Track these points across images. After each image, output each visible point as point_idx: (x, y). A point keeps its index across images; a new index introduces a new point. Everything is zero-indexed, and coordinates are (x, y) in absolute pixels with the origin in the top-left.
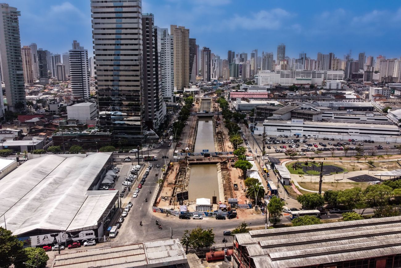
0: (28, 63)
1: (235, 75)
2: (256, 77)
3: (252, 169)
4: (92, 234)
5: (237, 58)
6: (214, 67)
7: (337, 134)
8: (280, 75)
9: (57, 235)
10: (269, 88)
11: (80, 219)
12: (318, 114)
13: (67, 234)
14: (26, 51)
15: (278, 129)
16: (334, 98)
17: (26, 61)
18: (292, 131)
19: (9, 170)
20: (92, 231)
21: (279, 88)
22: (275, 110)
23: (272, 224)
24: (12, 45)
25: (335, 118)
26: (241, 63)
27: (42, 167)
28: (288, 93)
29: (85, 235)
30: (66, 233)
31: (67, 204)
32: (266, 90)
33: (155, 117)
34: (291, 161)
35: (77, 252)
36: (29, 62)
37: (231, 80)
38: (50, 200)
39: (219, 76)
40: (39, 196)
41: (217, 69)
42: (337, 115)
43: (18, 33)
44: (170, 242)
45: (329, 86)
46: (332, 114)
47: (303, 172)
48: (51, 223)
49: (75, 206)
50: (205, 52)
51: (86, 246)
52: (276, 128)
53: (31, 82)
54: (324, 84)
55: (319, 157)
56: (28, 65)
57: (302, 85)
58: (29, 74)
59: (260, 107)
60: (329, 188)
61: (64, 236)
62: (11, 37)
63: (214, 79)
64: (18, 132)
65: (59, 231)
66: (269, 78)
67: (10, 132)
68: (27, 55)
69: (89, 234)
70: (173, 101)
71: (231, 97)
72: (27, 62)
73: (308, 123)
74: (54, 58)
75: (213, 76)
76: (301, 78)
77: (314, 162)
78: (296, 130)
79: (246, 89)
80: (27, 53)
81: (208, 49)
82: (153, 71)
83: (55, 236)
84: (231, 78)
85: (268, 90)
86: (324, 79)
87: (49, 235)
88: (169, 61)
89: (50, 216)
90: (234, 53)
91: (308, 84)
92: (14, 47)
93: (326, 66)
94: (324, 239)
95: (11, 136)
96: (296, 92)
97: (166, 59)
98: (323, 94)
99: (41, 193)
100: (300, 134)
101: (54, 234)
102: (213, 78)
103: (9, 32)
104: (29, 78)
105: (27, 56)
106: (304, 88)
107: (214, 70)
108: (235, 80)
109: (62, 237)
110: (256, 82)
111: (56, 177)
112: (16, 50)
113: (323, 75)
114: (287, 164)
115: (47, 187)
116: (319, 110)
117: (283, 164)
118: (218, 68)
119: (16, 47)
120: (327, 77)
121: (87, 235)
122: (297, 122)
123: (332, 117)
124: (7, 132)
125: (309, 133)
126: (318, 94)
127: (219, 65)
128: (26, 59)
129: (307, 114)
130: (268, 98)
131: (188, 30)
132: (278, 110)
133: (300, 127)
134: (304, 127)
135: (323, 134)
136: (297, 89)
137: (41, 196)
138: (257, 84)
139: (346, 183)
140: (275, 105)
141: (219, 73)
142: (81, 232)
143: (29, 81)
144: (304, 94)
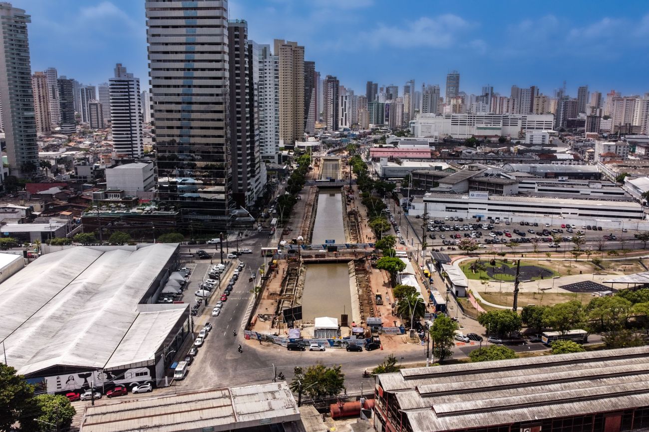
0: (42, 100)
1: (378, 120)
2: (412, 125)
3: (405, 271)
4: (146, 374)
5: (381, 94)
6: (344, 107)
7: (542, 215)
8: (450, 120)
9: (89, 375)
10: (433, 141)
11: (127, 350)
12: (512, 184)
13: (105, 374)
14: (40, 80)
15: (447, 208)
16: (538, 158)
17: (39, 96)
18: (469, 210)
19: (12, 271)
20: (146, 370)
21: (448, 142)
22: (442, 177)
23: (438, 360)
24: (16, 70)
25: (539, 190)
26: (388, 102)
27: (64, 267)
28: (464, 150)
29: (135, 375)
30: (104, 372)
31: (105, 326)
32: (428, 146)
33: (249, 187)
34: (468, 258)
35: (122, 403)
36: (44, 98)
37: (372, 129)
39: (352, 122)
40: (60, 313)
41: (349, 112)
42: (542, 186)
43: (26, 51)
44: (273, 386)
45: (530, 138)
46: (534, 183)
47: (487, 276)
48: (79, 356)
49: (118, 329)
50: (329, 84)
51: (136, 392)
52: (443, 206)
53: (47, 130)
54: (522, 135)
55: (513, 253)
56: (42, 103)
57: (486, 137)
58: (43, 117)
59: (419, 171)
60: (530, 302)
61: (100, 377)
62: (15, 56)
63: (344, 126)
64: (27, 210)
65: (92, 369)
66: (433, 125)
67: (13, 211)
68: (41, 86)
69: (142, 374)
70: (277, 162)
71: (371, 155)
72: (42, 98)
73: (495, 199)
74: (85, 92)
75: (342, 122)
76: (485, 126)
77: (505, 261)
78: (476, 209)
79: (395, 144)
80: (40, 84)
81: (335, 78)
82: (246, 113)
83: (85, 377)
84: (371, 126)
85: (431, 144)
86: (522, 128)
87: (76, 376)
88: (271, 97)
89: (78, 345)
90: (376, 85)
91: (496, 136)
92: (20, 72)
93: (524, 106)
94: (522, 382)
95: (14, 216)
96: (476, 148)
97: (266, 93)
98: (520, 152)
99: (63, 308)
100: (483, 216)
101: (85, 373)
102: (342, 125)
103: (13, 49)
104: (44, 124)
105: (41, 89)
106: (489, 142)
107: (344, 113)
108: (378, 129)
109: (97, 379)
110: (411, 133)
111: (88, 283)
112: (23, 78)
113: (520, 122)
114: (461, 263)
115: (73, 298)
116: (514, 178)
117: (456, 264)
118: (351, 109)
119: (23, 73)
120: (527, 124)
121: (137, 375)
122: (478, 197)
123: (534, 188)
124: (8, 211)
125: (497, 214)
126: (512, 152)
127: (352, 105)
128: (39, 93)
129: (494, 184)
130: (432, 158)
131: (303, 48)
132: (447, 178)
133: (483, 204)
134: (489, 204)
135: (519, 216)
136: (478, 144)
137: (63, 313)
138: (413, 135)
139: (558, 294)
140: (443, 168)
141: (352, 117)
142: (129, 371)
143: (44, 128)
144: (490, 152)
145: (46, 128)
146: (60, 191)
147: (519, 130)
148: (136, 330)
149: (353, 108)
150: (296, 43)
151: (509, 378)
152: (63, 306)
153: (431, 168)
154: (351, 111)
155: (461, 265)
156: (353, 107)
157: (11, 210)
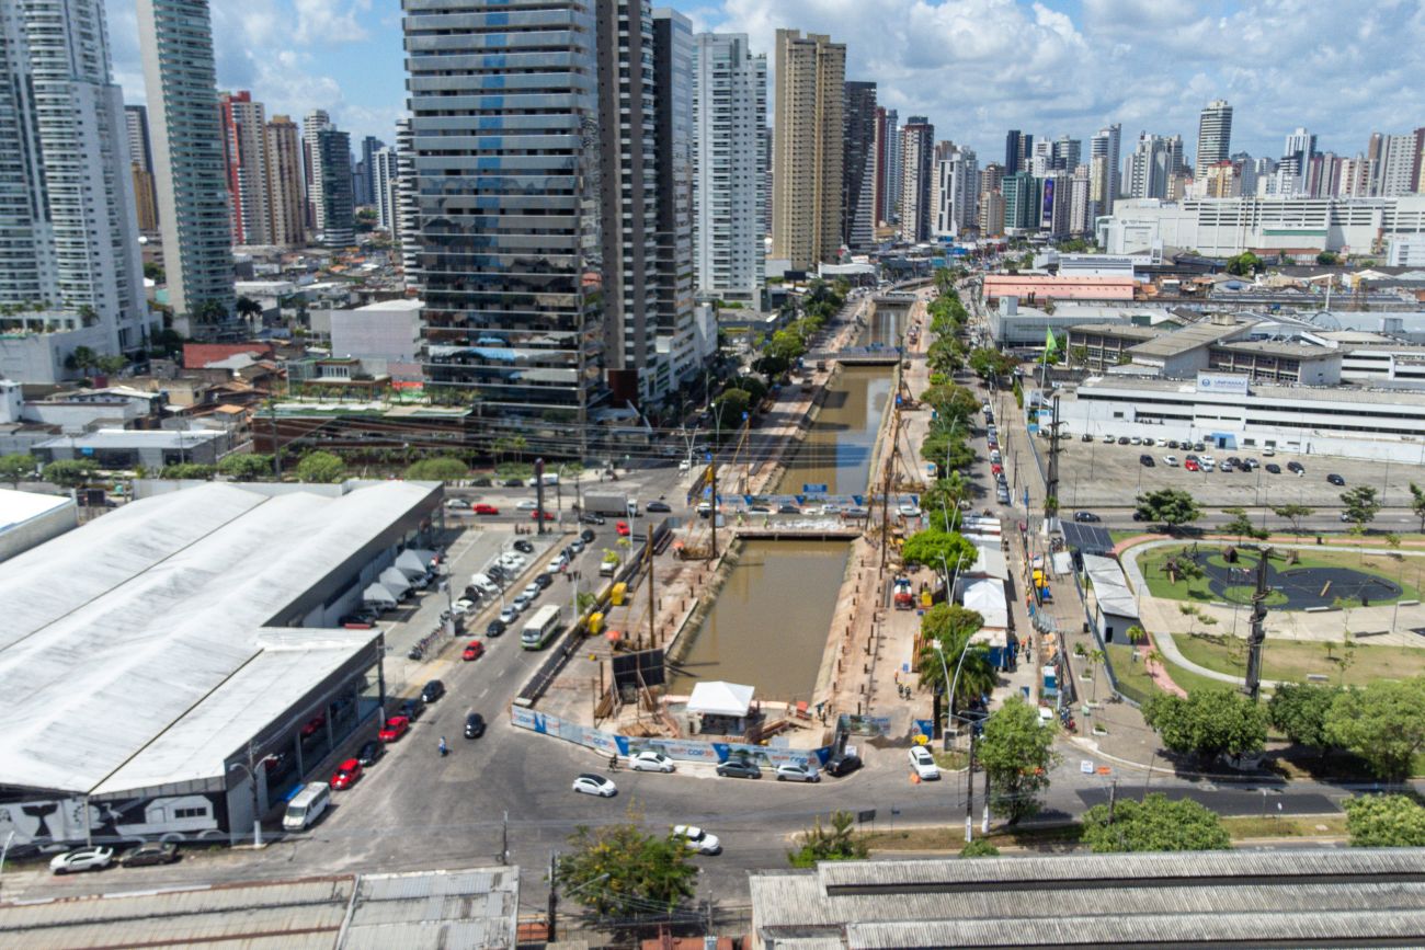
0: (286, 176)
1: (1026, 218)
2: (1102, 226)
3: (975, 568)
4: (202, 812)
5: (1040, 159)
6: (946, 188)
7: (1397, 437)
8: (1196, 214)
9: (51, 809)
10: (1148, 263)
11: (176, 747)
12: (1322, 358)
13: (93, 809)
14: (282, 132)
15: (1138, 414)
16: (1413, 299)
17: (281, 168)
18: (1196, 421)
19: (34, 534)
20: (202, 802)
21: (1187, 265)
22: (1141, 341)
24: (184, 98)
25: (1398, 374)
26: (1052, 174)
27: (155, 529)
28: (1220, 282)
29: (173, 815)
30: (91, 803)
31: (155, 680)
32: (1132, 271)
33: (650, 357)
34: (1168, 541)
36: (290, 172)
37: (1010, 238)
38: (106, 658)
39: (965, 221)
40: (76, 640)
41: (957, 199)
42: (1407, 364)
43: (208, 56)
44: (478, 876)
45: (1401, 253)
46: (1387, 359)
47: (1208, 592)
48: (38, 756)
49: (186, 689)
50: (909, 134)
52: (1129, 409)
53: (295, 241)
54: (1380, 248)
55: (1296, 532)
56: (287, 182)
57: (1283, 253)
58: (289, 212)
59: (1085, 327)
60: (1315, 672)
61: (80, 817)
62: (180, 67)
63: (945, 233)
64: (153, 401)
65: (59, 795)
66: (1154, 226)
67: (123, 400)
68: (284, 146)
69: (191, 813)
70: (758, 307)
71: (985, 294)
72: (286, 171)
73: (1270, 393)
75: (941, 222)
76: (1284, 228)
77: (1267, 554)
78: (1215, 418)
79: (1052, 268)
80: (283, 141)
81: (925, 119)
82: (645, 181)
83: (40, 813)
84: (1009, 231)
85: (1140, 270)
86: (1383, 231)
87: (15, 809)
88: (748, 156)
89: (53, 727)
90: (1029, 139)
91: (1310, 250)
92: (192, 104)
93: (1395, 179)
95: (119, 413)
96: (1253, 278)
97: (737, 148)
98: (1367, 287)
99: (93, 629)
100: (1232, 437)
101: (39, 804)
102: (940, 228)
103: (176, 52)
104: (290, 226)
105: (284, 152)
106: (1292, 264)
107: (947, 201)
108: (1025, 238)
109: (72, 821)
110: (1101, 244)
111: (188, 569)
113: (1376, 217)
114: (1145, 553)
115: (133, 604)
116: (1334, 345)
117: (1129, 559)
118: (962, 193)
120: (1395, 221)
121: (179, 814)
122: (1229, 386)
123: (1386, 370)
124: (113, 401)
125: (1269, 433)
126: (1344, 287)
127: (967, 182)
128: (281, 161)
129: (1274, 359)
130: (1135, 299)
131: (843, 48)
132: (1152, 342)
133: (1235, 405)
134: (1250, 407)
135: (1330, 437)
136: (1260, 267)
137: (84, 642)
138: (1104, 250)
139: (1405, 651)
140: (1153, 322)
141: (966, 210)
142: (156, 803)
143: (291, 235)
144: (1286, 287)
145: (295, 236)
146: (253, 362)
147: (1375, 235)
148: (228, 693)
149: (967, 190)
150: (828, 37)
151: (1151, 919)
152: (95, 623)
153: (1124, 320)
154: (962, 197)
155: (1144, 559)
156: (967, 187)
157: (118, 400)
